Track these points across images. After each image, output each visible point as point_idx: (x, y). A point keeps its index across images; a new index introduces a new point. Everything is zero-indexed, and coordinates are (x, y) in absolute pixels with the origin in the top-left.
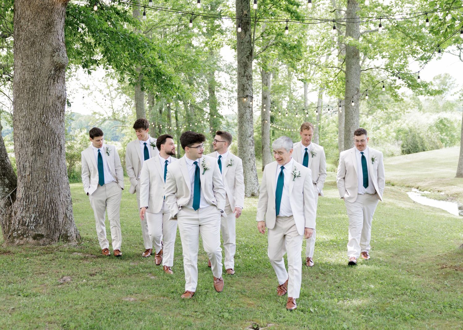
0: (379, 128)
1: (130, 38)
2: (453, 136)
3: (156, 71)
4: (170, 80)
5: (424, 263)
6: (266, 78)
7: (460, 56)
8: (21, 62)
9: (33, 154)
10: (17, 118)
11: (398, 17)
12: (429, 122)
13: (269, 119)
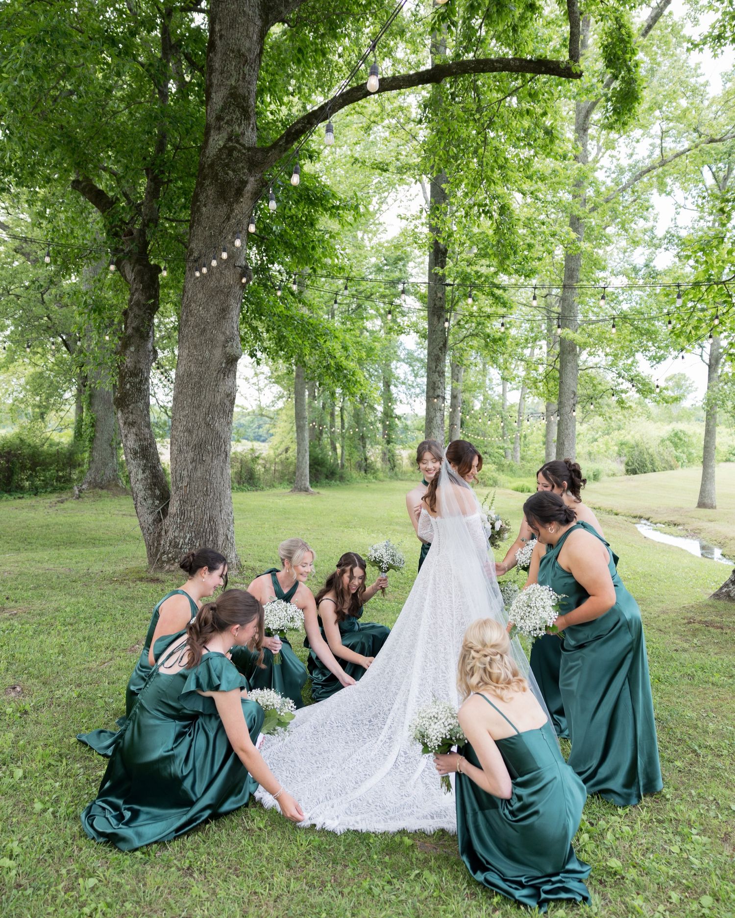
0: (596, 440)
1: (309, 323)
2: (690, 454)
3: (336, 364)
4: (353, 375)
5: (666, 616)
6: (456, 372)
7: (701, 356)
8: (187, 351)
9: (193, 461)
10: (177, 417)
11: (625, 307)
12: (661, 435)
13: (459, 423)
